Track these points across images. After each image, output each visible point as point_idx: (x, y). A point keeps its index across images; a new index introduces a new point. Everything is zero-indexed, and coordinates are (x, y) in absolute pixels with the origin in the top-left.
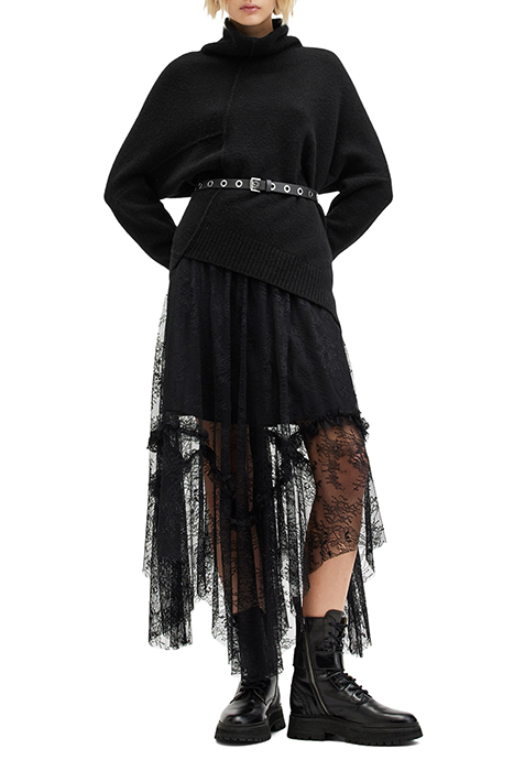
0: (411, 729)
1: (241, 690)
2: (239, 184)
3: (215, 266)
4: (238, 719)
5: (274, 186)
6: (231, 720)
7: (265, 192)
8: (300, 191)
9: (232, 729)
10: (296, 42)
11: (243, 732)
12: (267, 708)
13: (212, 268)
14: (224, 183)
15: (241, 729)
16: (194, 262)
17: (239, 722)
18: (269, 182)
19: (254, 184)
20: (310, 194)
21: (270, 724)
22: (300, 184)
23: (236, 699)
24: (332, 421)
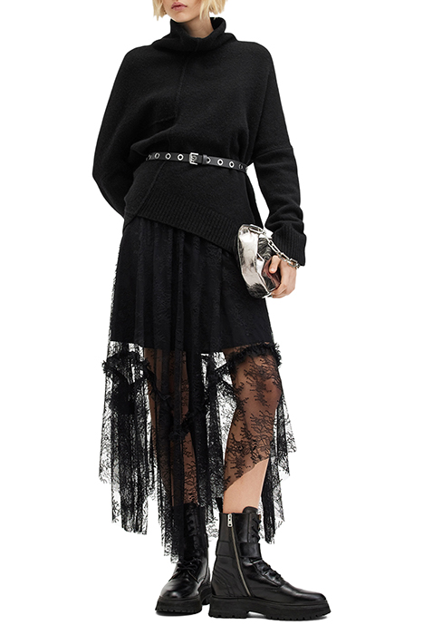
0: (321, 606)
1: (177, 570)
2: (180, 157)
3: (159, 223)
4: (174, 594)
5: (209, 160)
6: (168, 595)
7: (201, 165)
8: (231, 164)
9: (170, 602)
10: (232, 37)
11: (178, 605)
12: (199, 585)
13: (156, 225)
14: (168, 156)
15: (176, 603)
16: (142, 219)
17: (175, 597)
18: (205, 156)
19: (193, 158)
20: (240, 167)
21: (202, 598)
22: (232, 159)
23: (173, 578)
24: (258, 351)
